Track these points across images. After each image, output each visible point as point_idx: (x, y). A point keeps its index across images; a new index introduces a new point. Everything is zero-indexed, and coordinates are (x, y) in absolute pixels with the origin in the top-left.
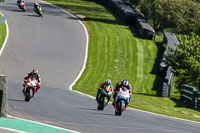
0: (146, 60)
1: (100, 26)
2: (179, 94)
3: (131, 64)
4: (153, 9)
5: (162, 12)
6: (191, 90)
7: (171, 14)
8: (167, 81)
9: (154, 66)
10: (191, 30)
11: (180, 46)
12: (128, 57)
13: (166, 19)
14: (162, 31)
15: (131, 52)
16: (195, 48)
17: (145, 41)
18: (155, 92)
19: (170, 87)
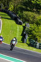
0: (20, 31)
1: (6, 20)
2: (29, 42)
3: (15, 32)
4: (22, 15)
5: (25, 17)
6: (33, 41)
7: (28, 17)
8: (26, 38)
9: (22, 33)
10: (34, 23)
11: (30, 27)
12: (14, 30)
13: (26, 19)
14: (25, 23)
15: (15, 28)
16: (35, 28)
17: (19, 25)
18: (22, 41)
19: (26, 40)
